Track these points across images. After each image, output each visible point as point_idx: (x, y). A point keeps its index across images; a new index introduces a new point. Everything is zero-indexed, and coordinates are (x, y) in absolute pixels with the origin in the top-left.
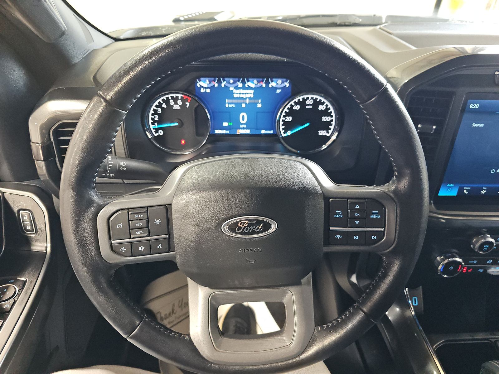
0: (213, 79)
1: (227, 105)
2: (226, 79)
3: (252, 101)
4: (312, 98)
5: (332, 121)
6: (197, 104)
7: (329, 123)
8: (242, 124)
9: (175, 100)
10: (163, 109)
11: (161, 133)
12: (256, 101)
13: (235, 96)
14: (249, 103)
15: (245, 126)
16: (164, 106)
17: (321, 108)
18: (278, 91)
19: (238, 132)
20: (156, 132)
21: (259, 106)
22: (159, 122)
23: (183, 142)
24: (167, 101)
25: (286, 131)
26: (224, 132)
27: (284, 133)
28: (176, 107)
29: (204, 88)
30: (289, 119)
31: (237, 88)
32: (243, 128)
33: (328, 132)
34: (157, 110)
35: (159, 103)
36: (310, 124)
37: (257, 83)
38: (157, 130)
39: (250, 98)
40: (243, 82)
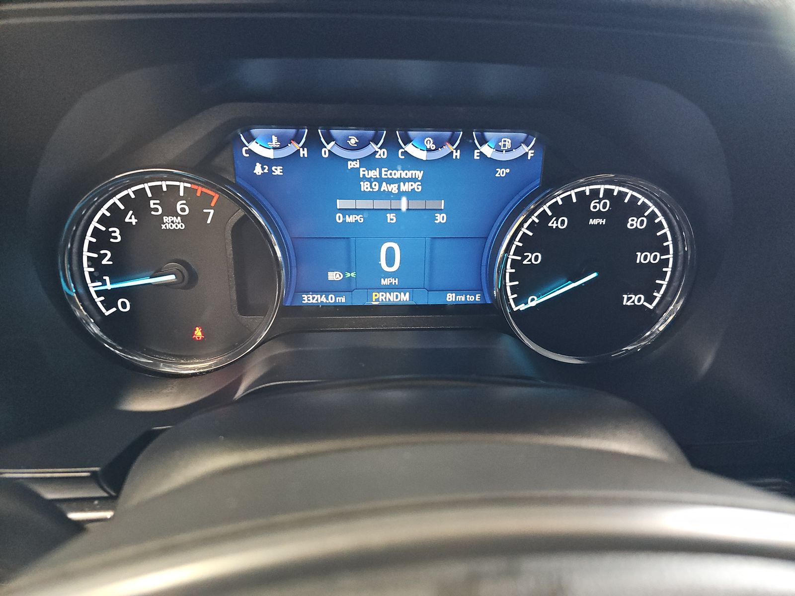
0: (292, 132)
1: (339, 218)
2: (335, 132)
3: (418, 204)
4: (608, 193)
5: (665, 263)
6: (241, 213)
7: (657, 270)
8: (388, 275)
9: (168, 198)
10: (125, 228)
11: (124, 305)
12: (431, 204)
13: (365, 186)
14: (408, 209)
15: (395, 281)
16: (131, 219)
17: (633, 223)
18: (502, 172)
19: (374, 298)
20: (108, 305)
21: (441, 218)
22: (116, 272)
23: (198, 333)
24: (139, 204)
25: (522, 294)
26: (331, 299)
27: (517, 302)
28: (172, 223)
29: (264, 161)
30: (534, 258)
31: (369, 162)
32: (390, 288)
33: (650, 299)
34: (109, 235)
35: (113, 208)
36: (599, 274)
37: (433, 147)
38: (110, 298)
39: (411, 195)
40: (391, 144)
